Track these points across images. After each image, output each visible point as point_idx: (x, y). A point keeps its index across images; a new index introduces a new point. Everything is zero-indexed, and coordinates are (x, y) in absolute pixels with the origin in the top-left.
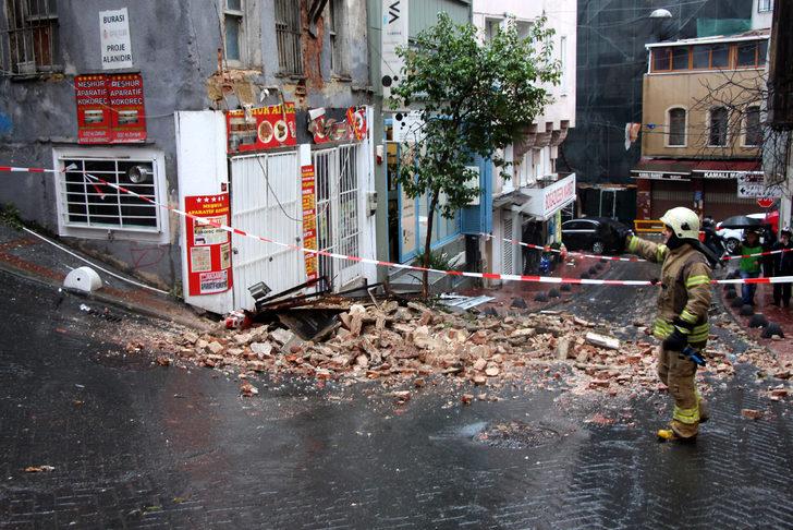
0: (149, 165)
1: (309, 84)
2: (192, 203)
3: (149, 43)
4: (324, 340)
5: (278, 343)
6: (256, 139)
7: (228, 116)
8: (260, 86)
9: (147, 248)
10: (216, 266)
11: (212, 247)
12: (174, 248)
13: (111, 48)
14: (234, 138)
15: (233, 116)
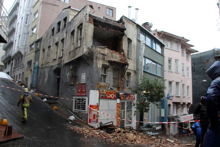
0: (85, 99)
1: (120, 89)
2: (91, 106)
3: (87, 78)
4: (111, 133)
5: (101, 133)
6: (106, 96)
7: (100, 92)
8: (108, 87)
9: (84, 114)
10: (94, 118)
11: (94, 114)
12: (87, 114)
13: (83, 80)
14: (101, 96)
15: (101, 92)
